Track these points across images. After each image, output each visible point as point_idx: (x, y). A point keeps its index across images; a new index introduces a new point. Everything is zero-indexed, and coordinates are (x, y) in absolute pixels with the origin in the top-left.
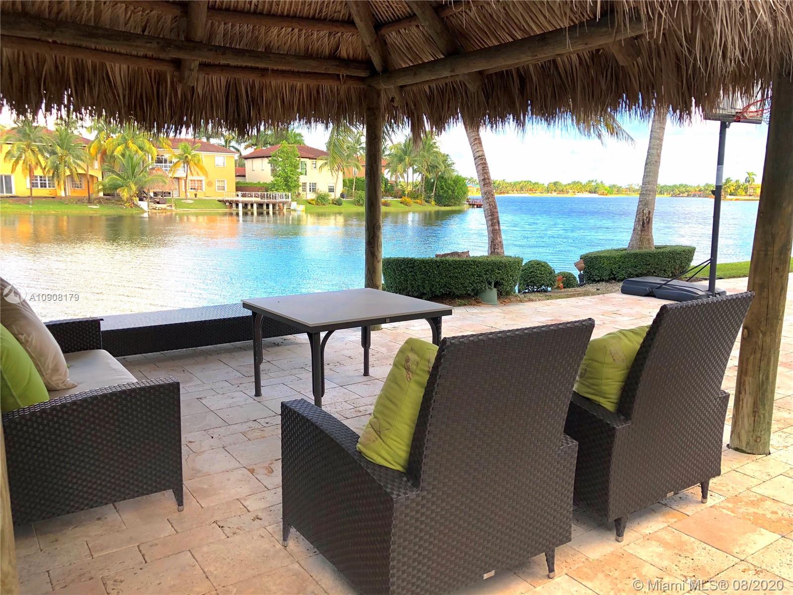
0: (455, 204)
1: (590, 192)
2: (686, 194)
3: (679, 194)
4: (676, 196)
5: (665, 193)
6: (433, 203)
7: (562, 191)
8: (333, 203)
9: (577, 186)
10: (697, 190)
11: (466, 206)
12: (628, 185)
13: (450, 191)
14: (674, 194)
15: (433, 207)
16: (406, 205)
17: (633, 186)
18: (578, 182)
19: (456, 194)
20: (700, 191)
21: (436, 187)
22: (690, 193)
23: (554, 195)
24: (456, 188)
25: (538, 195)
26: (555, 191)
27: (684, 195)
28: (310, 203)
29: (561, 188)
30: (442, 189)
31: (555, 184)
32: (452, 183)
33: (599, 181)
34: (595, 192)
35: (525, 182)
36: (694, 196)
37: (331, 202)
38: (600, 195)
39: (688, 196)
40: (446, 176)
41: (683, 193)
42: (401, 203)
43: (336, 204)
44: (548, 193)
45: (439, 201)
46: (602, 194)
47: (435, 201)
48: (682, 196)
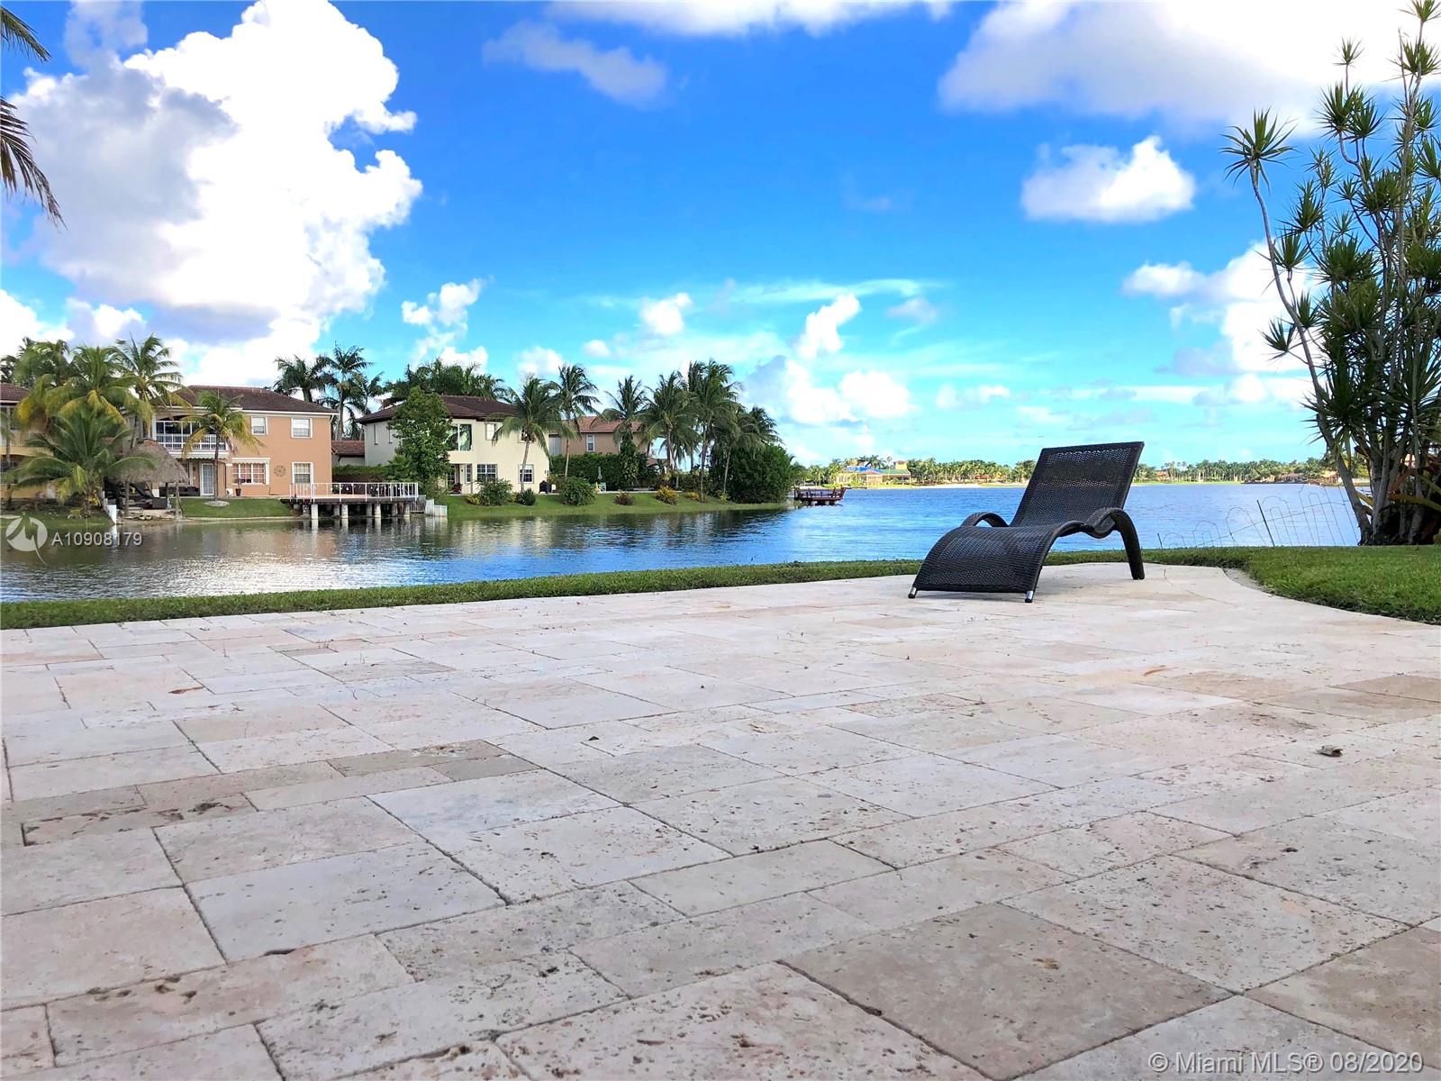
0: (768, 499)
2: (1272, 478)
3: (1259, 479)
4: (1253, 482)
5: (1236, 478)
6: (724, 497)
8: (518, 502)
11: (790, 504)
12: (1167, 465)
13: (756, 475)
14: (1250, 477)
15: (724, 505)
16: (666, 502)
17: (1175, 466)
19: (768, 479)
20: (1297, 471)
21: (731, 469)
22: (1279, 477)
24: (768, 469)
25: (996, 484)
27: (1268, 480)
28: (469, 502)
30: (743, 470)
32: (761, 459)
36: (1288, 481)
37: (514, 498)
39: (1277, 481)
40: (750, 449)
41: (1267, 476)
42: (657, 498)
43: (521, 503)
45: (737, 493)
47: (730, 494)
48: (1264, 483)
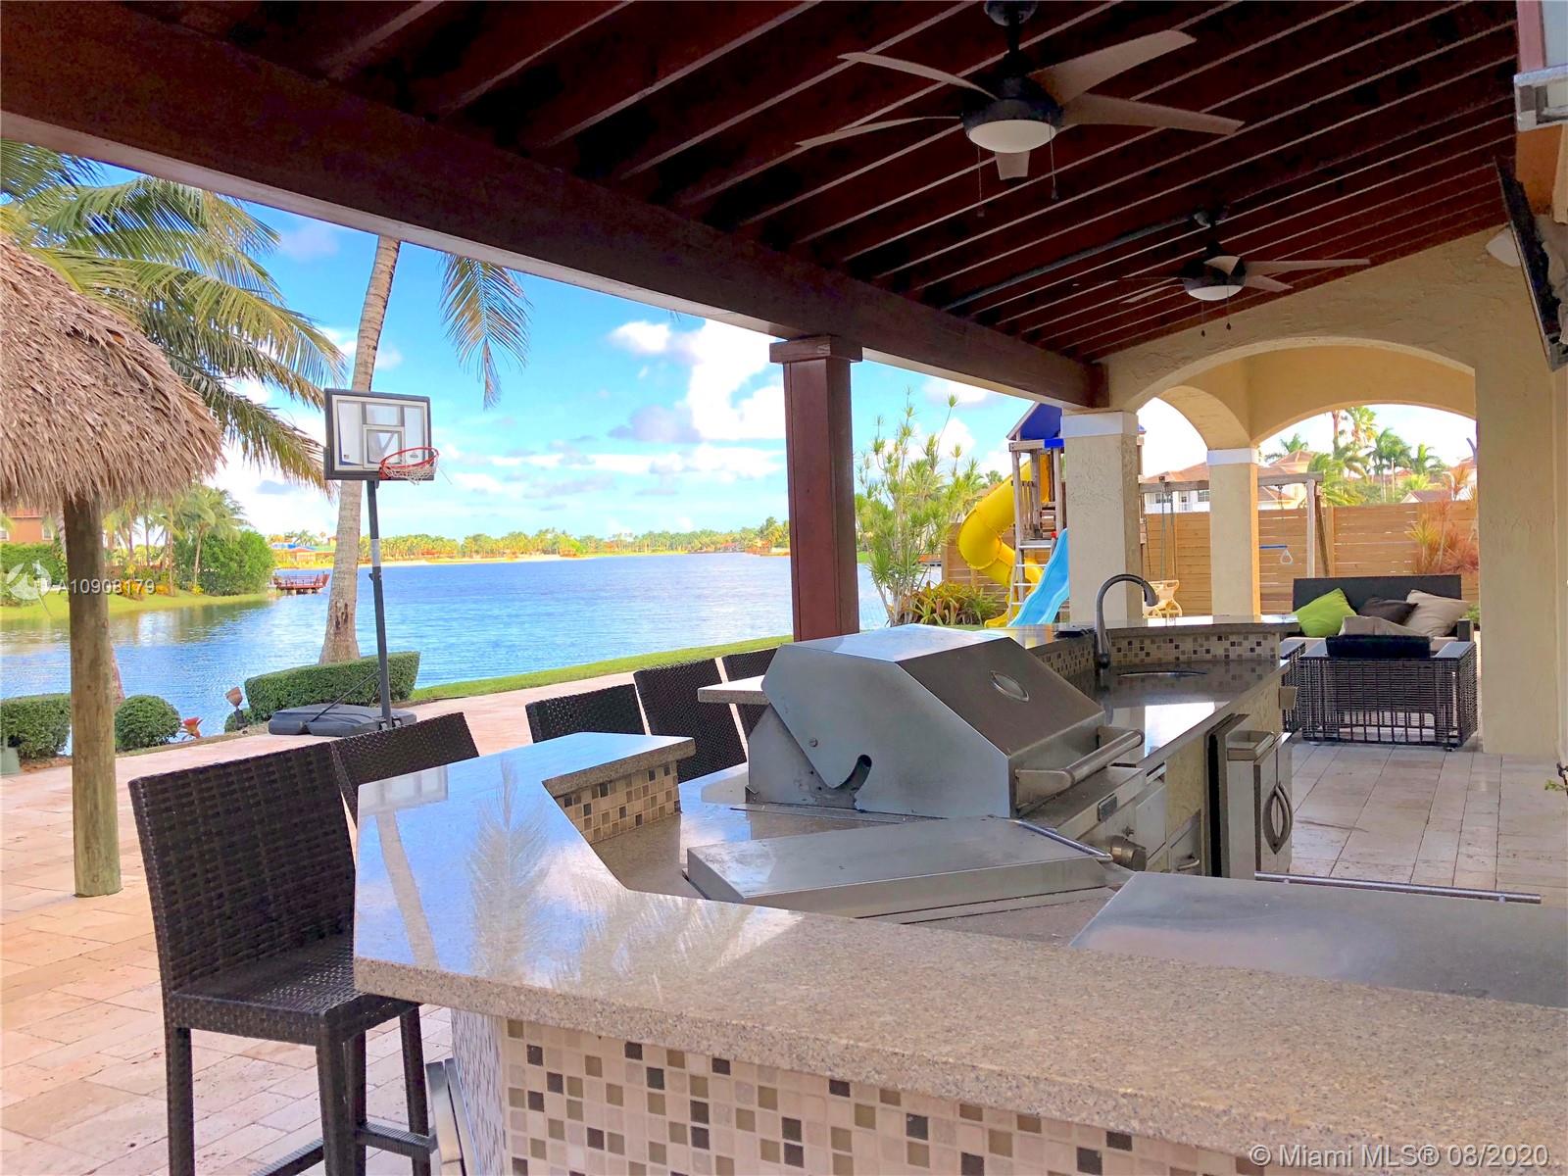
1: (545, 552)
2: (712, 548)
3: (701, 549)
4: (696, 552)
5: (680, 549)
6: (197, 589)
7: (492, 553)
9: (517, 542)
10: (729, 539)
12: (614, 536)
13: (233, 564)
14: (693, 548)
15: (196, 599)
16: (131, 598)
17: (622, 538)
18: (520, 534)
19: (247, 569)
20: (734, 541)
21: (201, 559)
22: (719, 546)
23: (477, 559)
24: (246, 558)
25: (444, 561)
26: (477, 552)
27: (709, 549)
29: (488, 547)
30: (216, 560)
31: (476, 538)
32: (237, 547)
33: (559, 531)
34: (553, 552)
35: (416, 537)
36: (726, 549)
38: (564, 555)
39: (716, 550)
40: (222, 535)
41: (708, 546)
44: (464, 556)
45: (210, 585)
46: (567, 555)
47: (202, 586)
48: (706, 552)
